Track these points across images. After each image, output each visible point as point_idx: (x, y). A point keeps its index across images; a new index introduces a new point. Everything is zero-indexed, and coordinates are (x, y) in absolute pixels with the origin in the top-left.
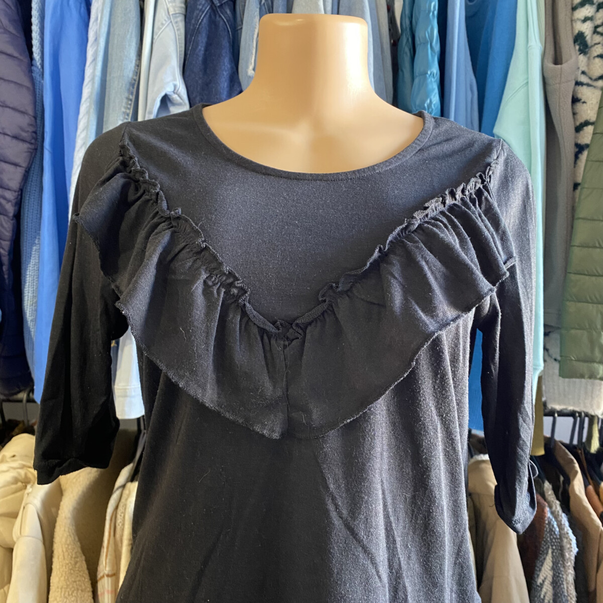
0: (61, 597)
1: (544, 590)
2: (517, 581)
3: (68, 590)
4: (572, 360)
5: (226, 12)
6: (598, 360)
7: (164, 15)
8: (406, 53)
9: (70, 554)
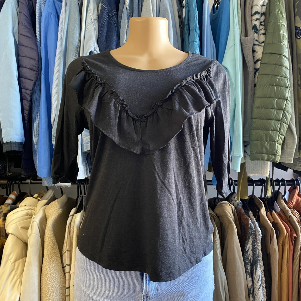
0: (48, 258)
1: (249, 253)
2: (237, 248)
3: (51, 256)
4: (254, 153)
5: (114, 19)
6: (265, 153)
7: (89, 20)
8: (186, 34)
9: (52, 241)
